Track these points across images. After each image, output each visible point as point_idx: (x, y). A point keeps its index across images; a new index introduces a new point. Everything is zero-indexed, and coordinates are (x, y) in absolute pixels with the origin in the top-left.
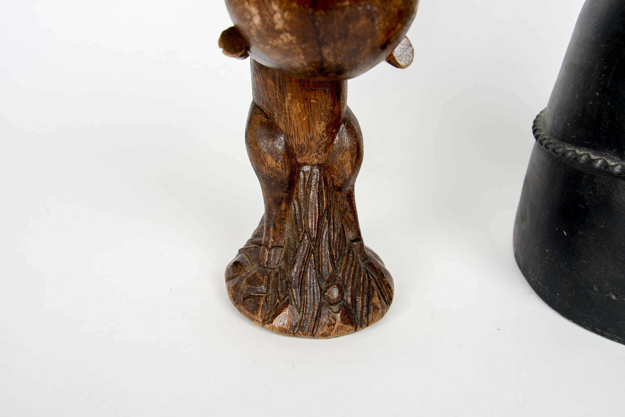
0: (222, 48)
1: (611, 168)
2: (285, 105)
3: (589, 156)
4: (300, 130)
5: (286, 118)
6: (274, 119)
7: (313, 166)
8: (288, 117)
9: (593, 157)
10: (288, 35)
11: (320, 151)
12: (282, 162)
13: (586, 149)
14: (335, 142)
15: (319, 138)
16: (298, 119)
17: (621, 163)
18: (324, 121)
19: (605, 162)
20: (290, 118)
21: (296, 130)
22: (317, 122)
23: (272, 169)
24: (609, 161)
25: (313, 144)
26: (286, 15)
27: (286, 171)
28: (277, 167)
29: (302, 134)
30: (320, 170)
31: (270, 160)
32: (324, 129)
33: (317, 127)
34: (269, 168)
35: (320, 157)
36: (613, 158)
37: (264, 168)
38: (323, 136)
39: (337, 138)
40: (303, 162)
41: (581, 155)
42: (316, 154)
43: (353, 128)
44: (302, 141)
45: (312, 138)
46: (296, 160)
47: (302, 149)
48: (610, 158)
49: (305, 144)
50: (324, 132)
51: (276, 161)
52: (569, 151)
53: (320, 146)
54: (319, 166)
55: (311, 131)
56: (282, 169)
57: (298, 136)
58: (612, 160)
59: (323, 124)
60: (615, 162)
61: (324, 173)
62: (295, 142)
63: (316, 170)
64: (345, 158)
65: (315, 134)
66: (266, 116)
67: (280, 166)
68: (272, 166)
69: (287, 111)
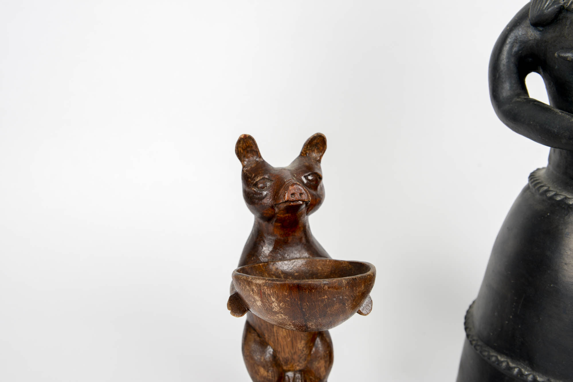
0: (230, 310)
1: (525, 377)
2: (274, 330)
3: (508, 364)
4: (286, 348)
5: (275, 339)
6: (265, 338)
7: (295, 372)
8: (276, 338)
9: (511, 365)
10: (282, 315)
11: (301, 361)
12: (272, 372)
13: (505, 357)
14: (312, 352)
15: (300, 352)
16: (284, 340)
17: (532, 372)
18: (304, 340)
19: (520, 371)
20: (278, 339)
21: (282, 347)
22: (299, 341)
23: (264, 378)
24: (523, 370)
25: (295, 357)
26: (281, 304)
27: (275, 378)
28: (268, 376)
29: (287, 350)
30: (301, 375)
31: (262, 371)
32: (304, 345)
33: (298, 345)
34: (262, 377)
35: (301, 365)
36: (526, 368)
37: (258, 377)
38: (303, 350)
39: (314, 349)
40: (287, 369)
41: (502, 362)
42: (298, 363)
43: (326, 341)
44: (287, 355)
45: (295, 353)
46: (282, 368)
47: (287, 361)
48: (524, 368)
49: (290, 357)
50: (304, 347)
51: (268, 372)
52: (493, 356)
53: (301, 358)
54: (300, 371)
55: (294, 348)
56: (272, 377)
57: (284, 351)
58: (526, 369)
59: (303, 342)
60: (528, 371)
61: (304, 376)
62: (281, 356)
63: (298, 375)
64: (320, 364)
65: (297, 350)
66: (259, 335)
67: (270, 375)
68: (264, 375)
69: (276, 334)
